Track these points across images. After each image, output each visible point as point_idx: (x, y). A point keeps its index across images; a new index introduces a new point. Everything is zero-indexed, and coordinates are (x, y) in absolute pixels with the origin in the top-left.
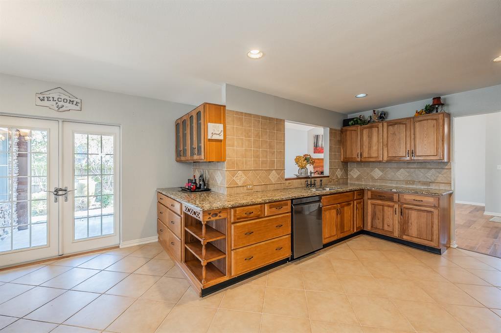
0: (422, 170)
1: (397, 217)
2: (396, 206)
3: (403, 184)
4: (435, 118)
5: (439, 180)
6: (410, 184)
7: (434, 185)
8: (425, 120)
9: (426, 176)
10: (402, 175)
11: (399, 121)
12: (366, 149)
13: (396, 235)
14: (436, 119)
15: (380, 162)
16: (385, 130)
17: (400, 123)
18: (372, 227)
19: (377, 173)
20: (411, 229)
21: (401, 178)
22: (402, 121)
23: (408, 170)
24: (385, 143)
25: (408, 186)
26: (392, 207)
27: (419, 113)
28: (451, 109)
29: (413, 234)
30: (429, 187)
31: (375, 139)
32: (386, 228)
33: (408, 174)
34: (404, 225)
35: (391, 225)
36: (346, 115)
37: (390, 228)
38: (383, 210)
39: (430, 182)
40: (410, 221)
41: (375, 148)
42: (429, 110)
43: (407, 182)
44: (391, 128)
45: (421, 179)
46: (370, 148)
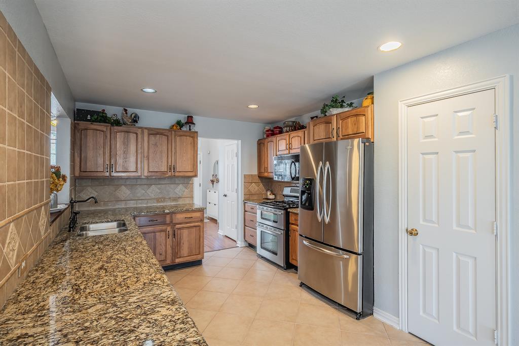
0: (172, 186)
2: (169, 229)
3: (154, 203)
4: (192, 135)
5: (185, 195)
6: (162, 202)
7: (181, 200)
8: (184, 135)
9: (175, 192)
10: (153, 192)
11: (161, 131)
12: (119, 161)
13: (169, 261)
14: (192, 137)
15: (137, 178)
16: (146, 138)
17: (162, 134)
19: (124, 192)
20: (183, 250)
21: (153, 196)
22: (164, 131)
23: (159, 186)
24: (146, 154)
25: (159, 204)
26: (165, 231)
27: (173, 128)
29: (184, 254)
30: (178, 203)
31: (133, 148)
33: (159, 191)
34: (177, 248)
35: (164, 253)
37: (162, 257)
38: (155, 237)
39: (179, 198)
40: (182, 242)
41: (132, 159)
43: (158, 200)
44: (152, 138)
45: (171, 195)
46: (126, 157)
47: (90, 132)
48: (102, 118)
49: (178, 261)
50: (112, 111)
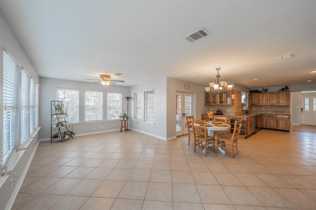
0: (280, 108)
1: (275, 122)
2: (275, 119)
5: (286, 111)
8: (283, 93)
12: (261, 101)
13: (275, 128)
14: (287, 93)
15: (266, 105)
16: (268, 95)
18: (265, 126)
19: (263, 109)
23: (275, 108)
24: (269, 99)
26: (273, 119)
27: (280, 90)
28: (290, 90)
29: (281, 127)
31: (264, 98)
32: (271, 126)
34: (278, 124)
35: (273, 125)
36: (250, 89)
38: (270, 120)
40: (280, 123)
41: (264, 101)
42: (283, 90)
44: (270, 95)
46: (263, 100)
47: (253, 95)
48: (256, 91)
49: (278, 128)
50: (259, 89)
